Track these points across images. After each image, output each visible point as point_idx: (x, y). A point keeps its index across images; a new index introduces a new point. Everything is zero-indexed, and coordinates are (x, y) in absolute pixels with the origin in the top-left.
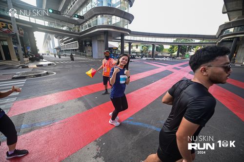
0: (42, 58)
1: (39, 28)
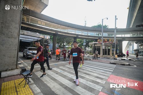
0: (124, 56)
1: (126, 39)
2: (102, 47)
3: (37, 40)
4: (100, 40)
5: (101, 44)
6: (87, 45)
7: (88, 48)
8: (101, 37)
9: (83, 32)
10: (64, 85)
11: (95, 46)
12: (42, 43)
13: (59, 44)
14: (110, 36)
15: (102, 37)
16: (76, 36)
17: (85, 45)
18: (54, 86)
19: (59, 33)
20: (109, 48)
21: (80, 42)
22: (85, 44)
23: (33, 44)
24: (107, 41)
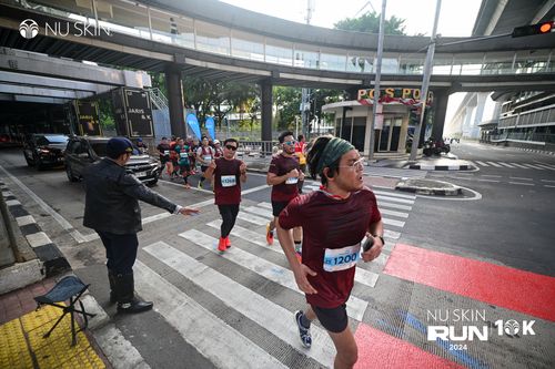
0: (447, 149)
1: (464, 84)
2: (373, 123)
3: (91, 94)
4: (368, 92)
5: (371, 107)
6: (315, 111)
7: (319, 122)
8: (373, 77)
9: (300, 53)
10: (230, 310)
11: (347, 116)
12: (119, 111)
13: (197, 107)
14: (409, 72)
15: (377, 78)
16: (267, 74)
17: (307, 112)
18: (193, 321)
19: (190, 61)
20: (399, 123)
21: (289, 99)
22: (305, 106)
23: (78, 112)
24: (392, 95)
